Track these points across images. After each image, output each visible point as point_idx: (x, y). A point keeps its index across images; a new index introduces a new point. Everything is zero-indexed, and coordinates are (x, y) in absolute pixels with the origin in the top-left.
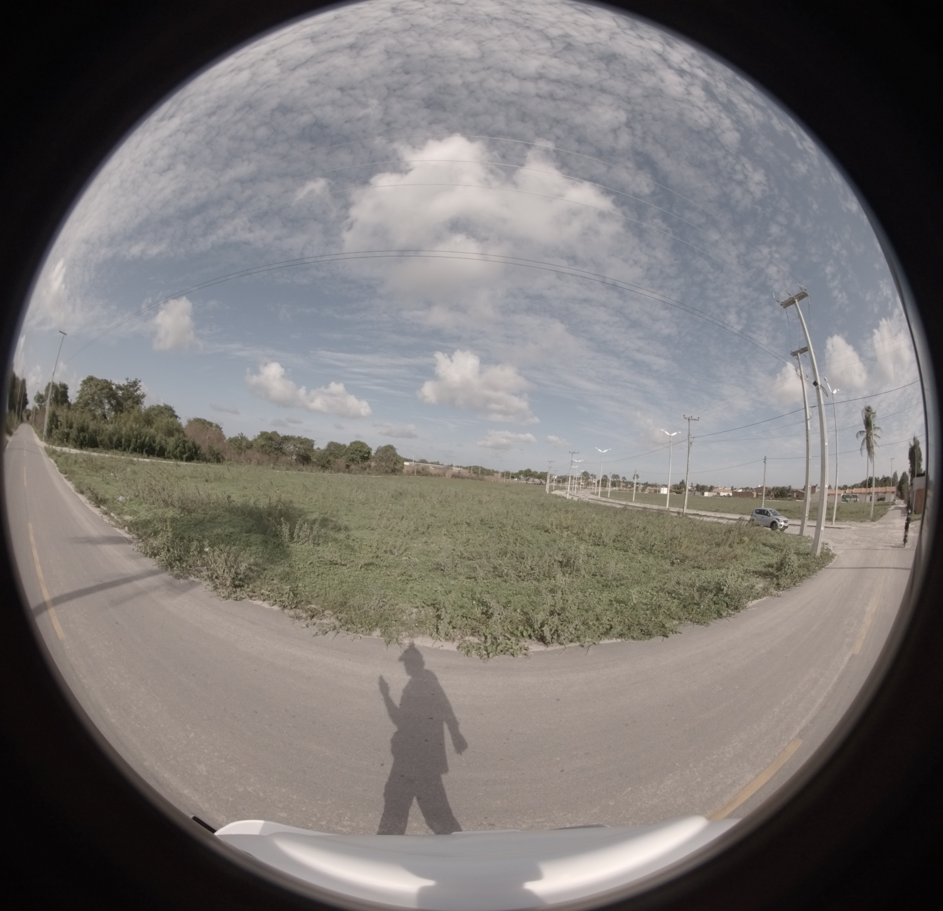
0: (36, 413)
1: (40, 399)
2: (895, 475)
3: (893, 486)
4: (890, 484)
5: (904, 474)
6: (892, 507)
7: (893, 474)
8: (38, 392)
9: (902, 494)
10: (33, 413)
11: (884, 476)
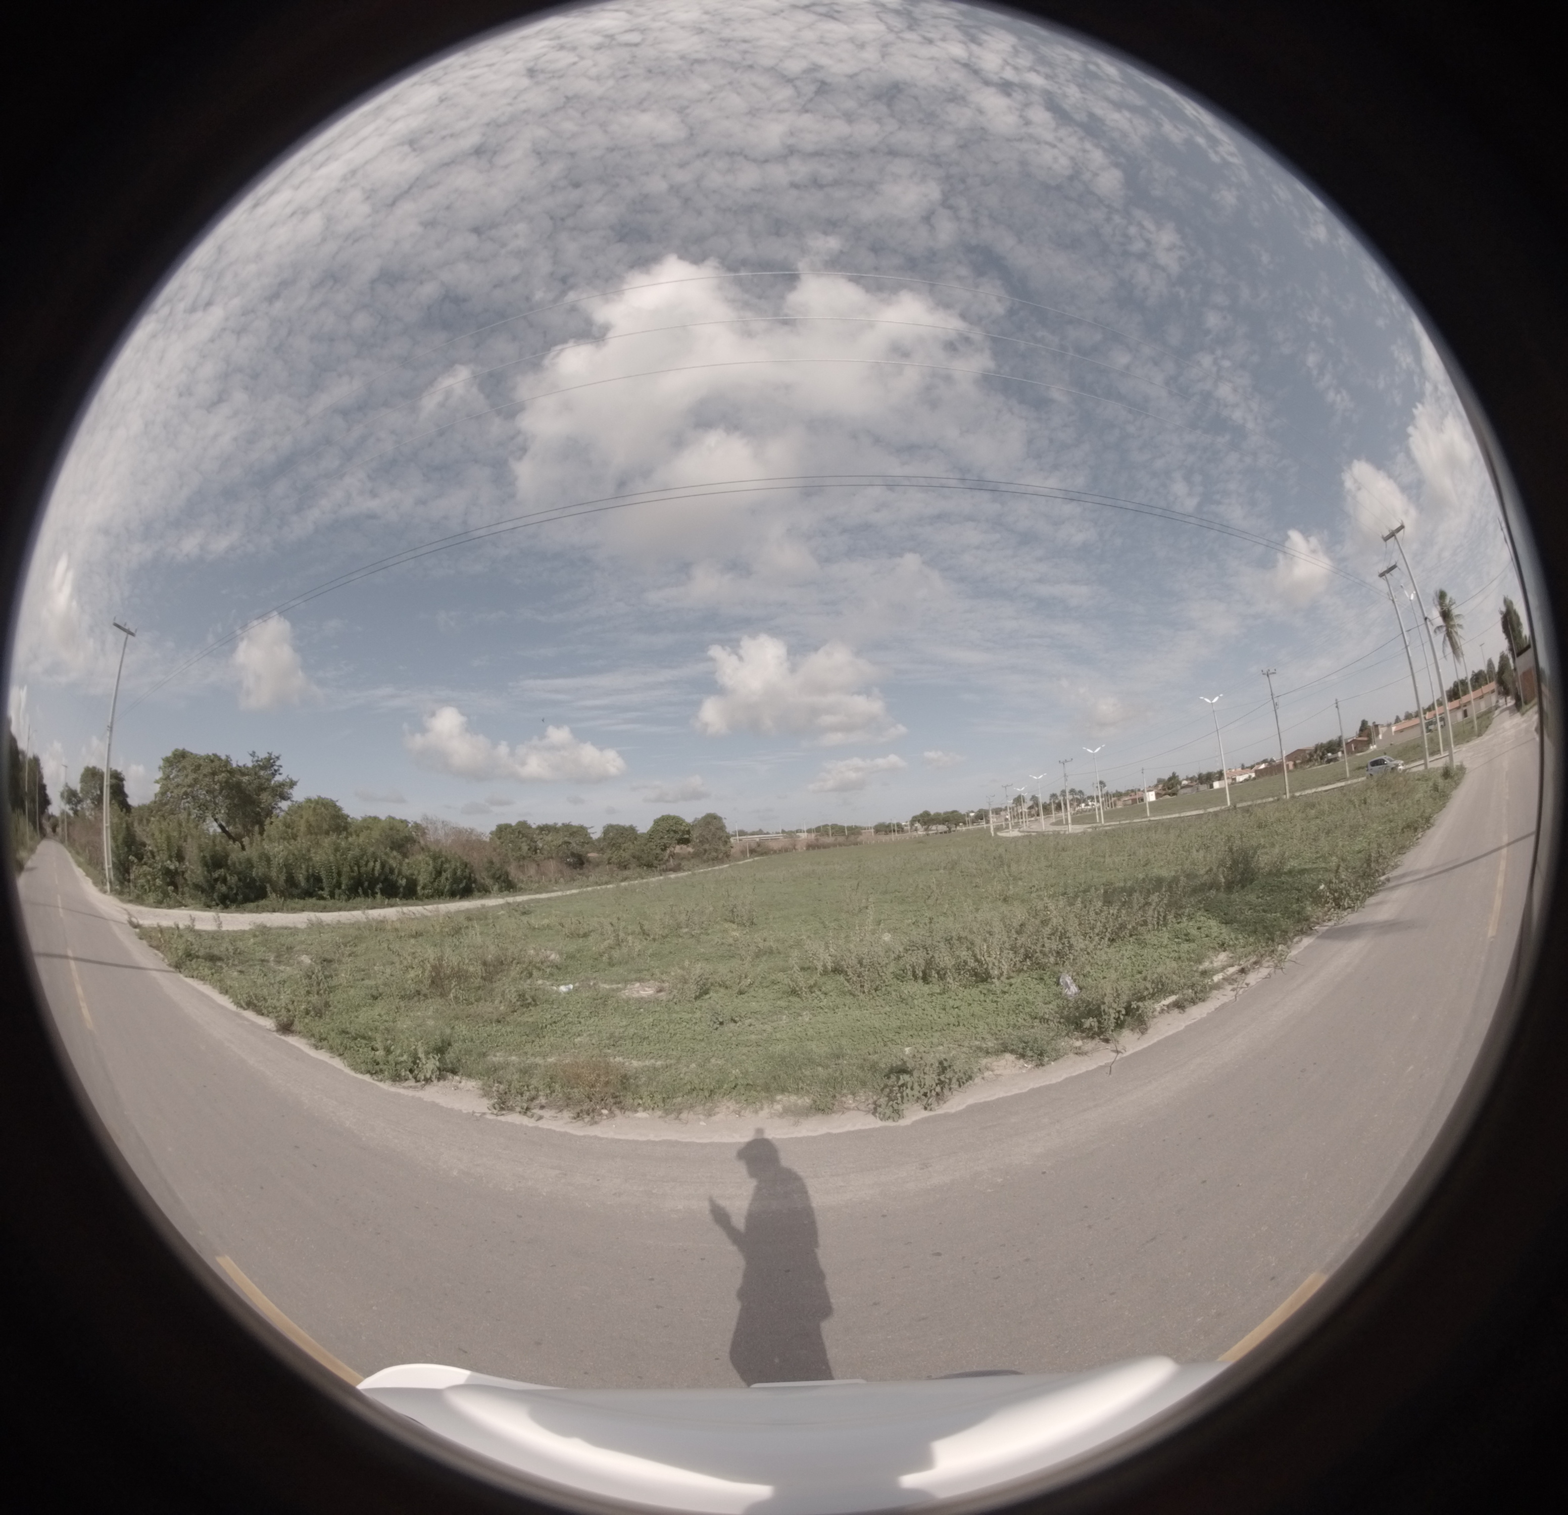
0: (69, 824)
1: (71, 796)
2: (1490, 664)
3: (1490, 682)
4: (1486, 680)
5: (1503, 658)
6: (1497, 712)
7: (1486, 663)
8: (67, 785)
9: (1505, 688)
10: (63, 822)
11: (1473, 672)
